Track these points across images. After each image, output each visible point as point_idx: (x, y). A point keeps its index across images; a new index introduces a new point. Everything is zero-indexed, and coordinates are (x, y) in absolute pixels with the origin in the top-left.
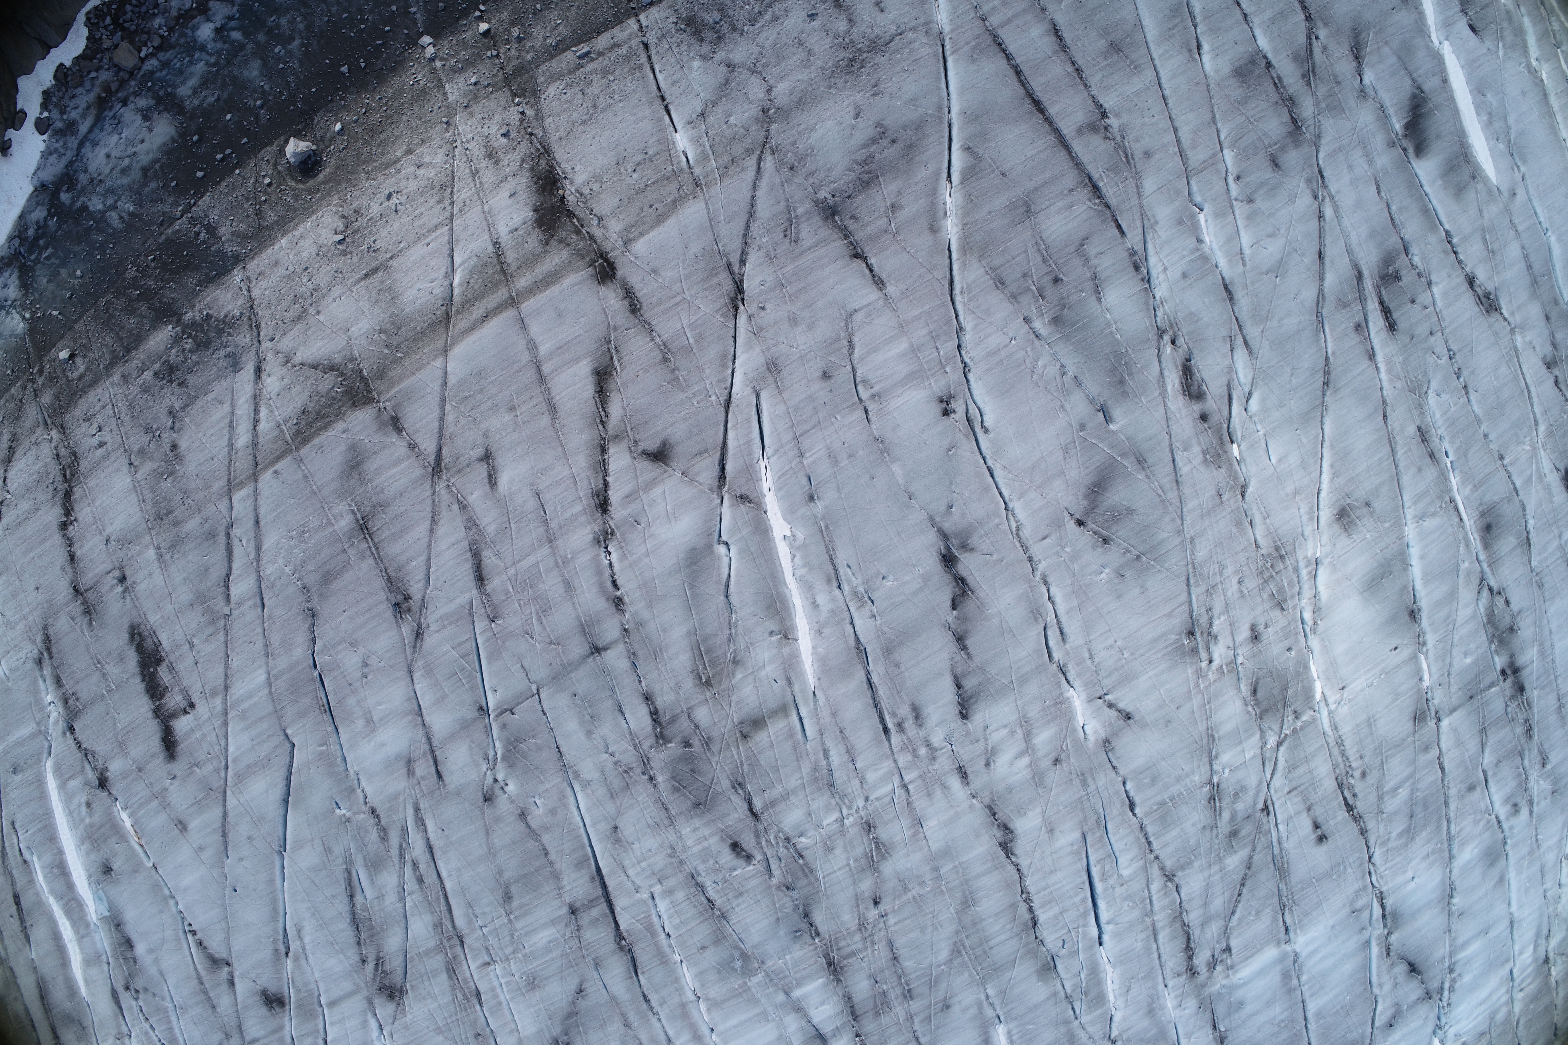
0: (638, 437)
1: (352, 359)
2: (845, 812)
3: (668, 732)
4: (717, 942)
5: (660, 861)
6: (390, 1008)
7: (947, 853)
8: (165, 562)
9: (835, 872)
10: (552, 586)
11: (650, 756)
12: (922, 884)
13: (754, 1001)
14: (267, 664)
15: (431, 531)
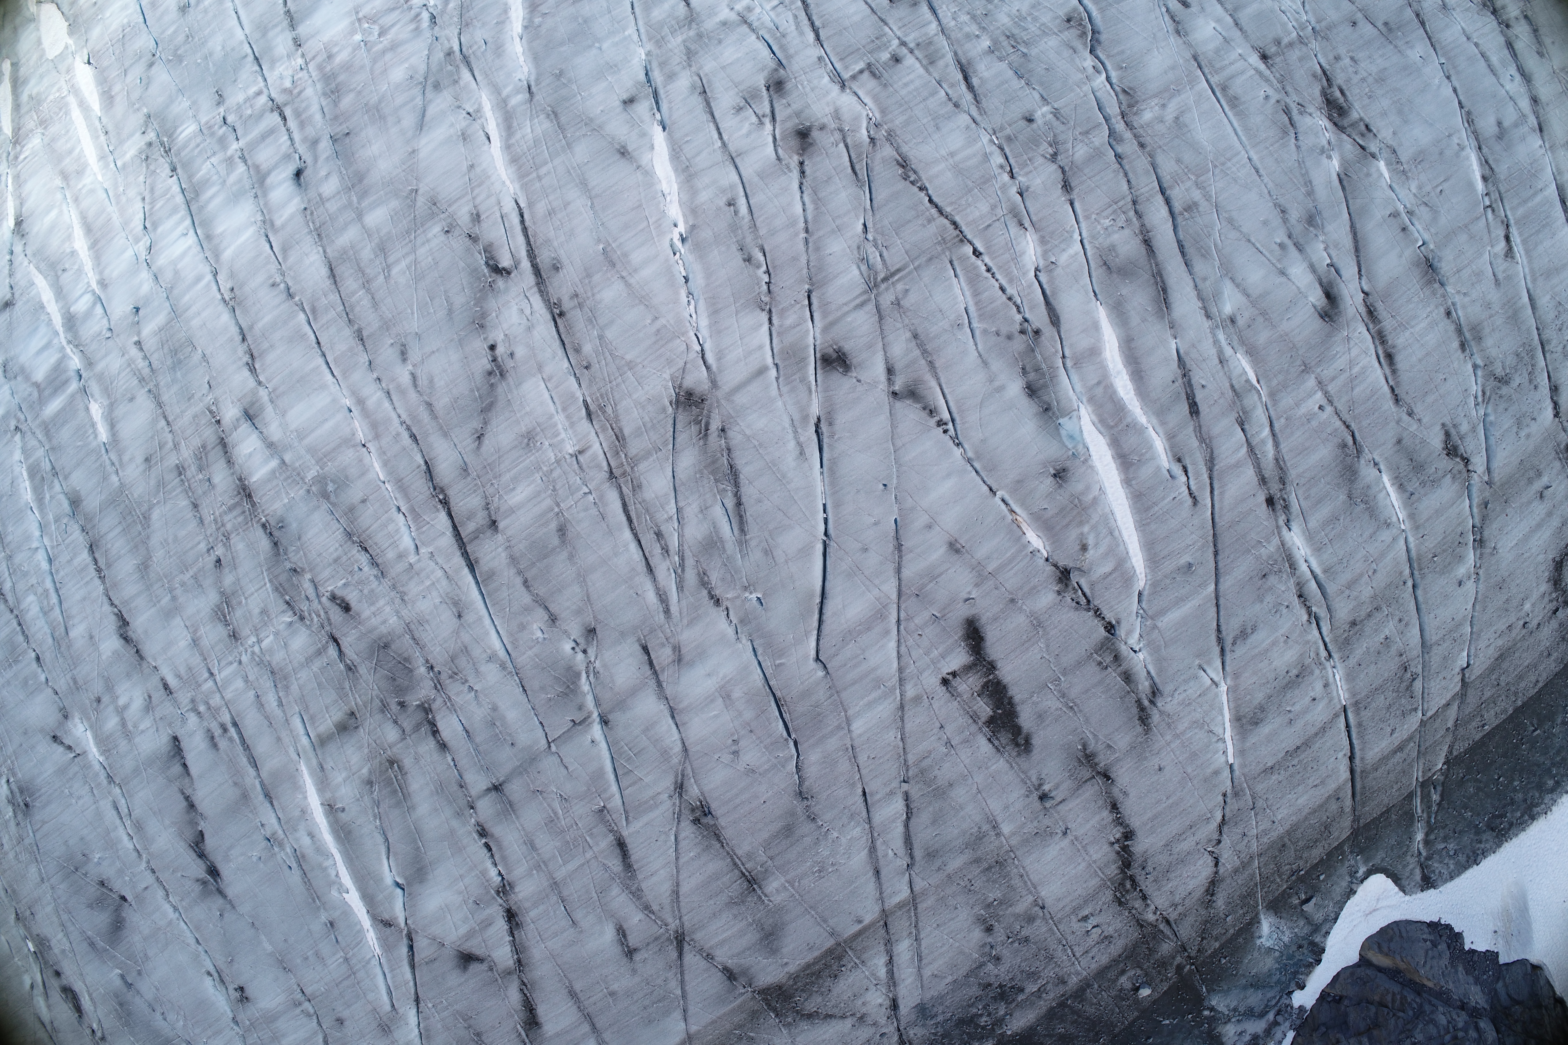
0: (490, 973)
1: (788, 1025)
2: (256, 649)
3: (420, 715)
4: (352, 509)
5: (413, 589)
6: (689, 382)
7: (169, 614)
8: (989, 821)
9: (257, 591)
10: (548, 845)
11: (434, 691)
12: (183, 584)
13: (312, 450)
14: (852, 739)
15: (678, 885)
